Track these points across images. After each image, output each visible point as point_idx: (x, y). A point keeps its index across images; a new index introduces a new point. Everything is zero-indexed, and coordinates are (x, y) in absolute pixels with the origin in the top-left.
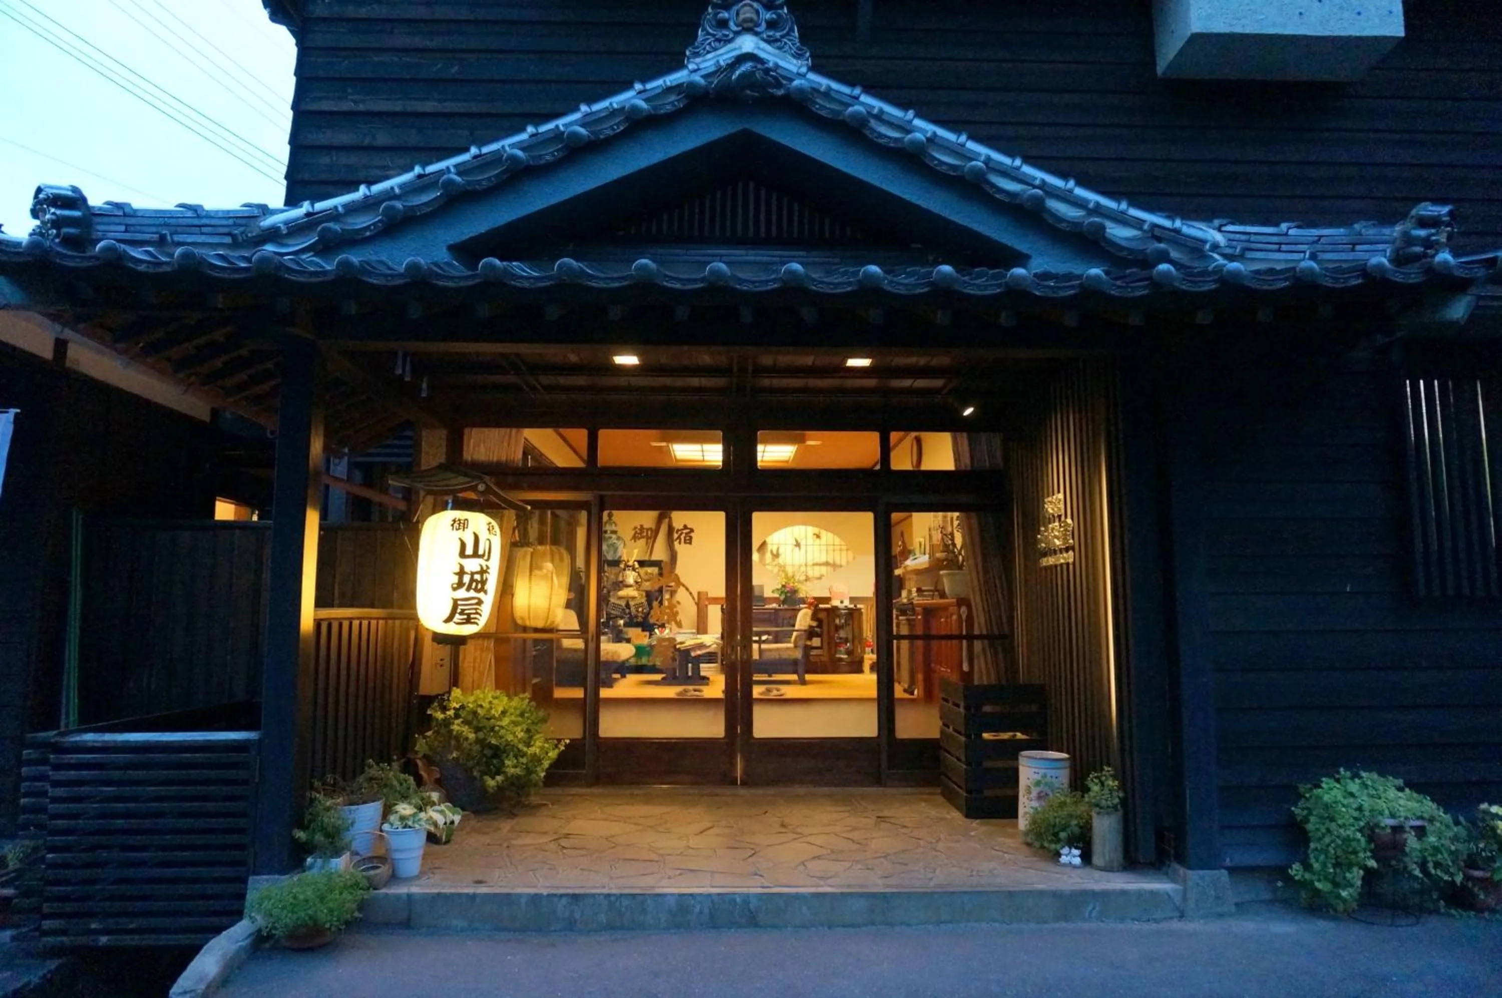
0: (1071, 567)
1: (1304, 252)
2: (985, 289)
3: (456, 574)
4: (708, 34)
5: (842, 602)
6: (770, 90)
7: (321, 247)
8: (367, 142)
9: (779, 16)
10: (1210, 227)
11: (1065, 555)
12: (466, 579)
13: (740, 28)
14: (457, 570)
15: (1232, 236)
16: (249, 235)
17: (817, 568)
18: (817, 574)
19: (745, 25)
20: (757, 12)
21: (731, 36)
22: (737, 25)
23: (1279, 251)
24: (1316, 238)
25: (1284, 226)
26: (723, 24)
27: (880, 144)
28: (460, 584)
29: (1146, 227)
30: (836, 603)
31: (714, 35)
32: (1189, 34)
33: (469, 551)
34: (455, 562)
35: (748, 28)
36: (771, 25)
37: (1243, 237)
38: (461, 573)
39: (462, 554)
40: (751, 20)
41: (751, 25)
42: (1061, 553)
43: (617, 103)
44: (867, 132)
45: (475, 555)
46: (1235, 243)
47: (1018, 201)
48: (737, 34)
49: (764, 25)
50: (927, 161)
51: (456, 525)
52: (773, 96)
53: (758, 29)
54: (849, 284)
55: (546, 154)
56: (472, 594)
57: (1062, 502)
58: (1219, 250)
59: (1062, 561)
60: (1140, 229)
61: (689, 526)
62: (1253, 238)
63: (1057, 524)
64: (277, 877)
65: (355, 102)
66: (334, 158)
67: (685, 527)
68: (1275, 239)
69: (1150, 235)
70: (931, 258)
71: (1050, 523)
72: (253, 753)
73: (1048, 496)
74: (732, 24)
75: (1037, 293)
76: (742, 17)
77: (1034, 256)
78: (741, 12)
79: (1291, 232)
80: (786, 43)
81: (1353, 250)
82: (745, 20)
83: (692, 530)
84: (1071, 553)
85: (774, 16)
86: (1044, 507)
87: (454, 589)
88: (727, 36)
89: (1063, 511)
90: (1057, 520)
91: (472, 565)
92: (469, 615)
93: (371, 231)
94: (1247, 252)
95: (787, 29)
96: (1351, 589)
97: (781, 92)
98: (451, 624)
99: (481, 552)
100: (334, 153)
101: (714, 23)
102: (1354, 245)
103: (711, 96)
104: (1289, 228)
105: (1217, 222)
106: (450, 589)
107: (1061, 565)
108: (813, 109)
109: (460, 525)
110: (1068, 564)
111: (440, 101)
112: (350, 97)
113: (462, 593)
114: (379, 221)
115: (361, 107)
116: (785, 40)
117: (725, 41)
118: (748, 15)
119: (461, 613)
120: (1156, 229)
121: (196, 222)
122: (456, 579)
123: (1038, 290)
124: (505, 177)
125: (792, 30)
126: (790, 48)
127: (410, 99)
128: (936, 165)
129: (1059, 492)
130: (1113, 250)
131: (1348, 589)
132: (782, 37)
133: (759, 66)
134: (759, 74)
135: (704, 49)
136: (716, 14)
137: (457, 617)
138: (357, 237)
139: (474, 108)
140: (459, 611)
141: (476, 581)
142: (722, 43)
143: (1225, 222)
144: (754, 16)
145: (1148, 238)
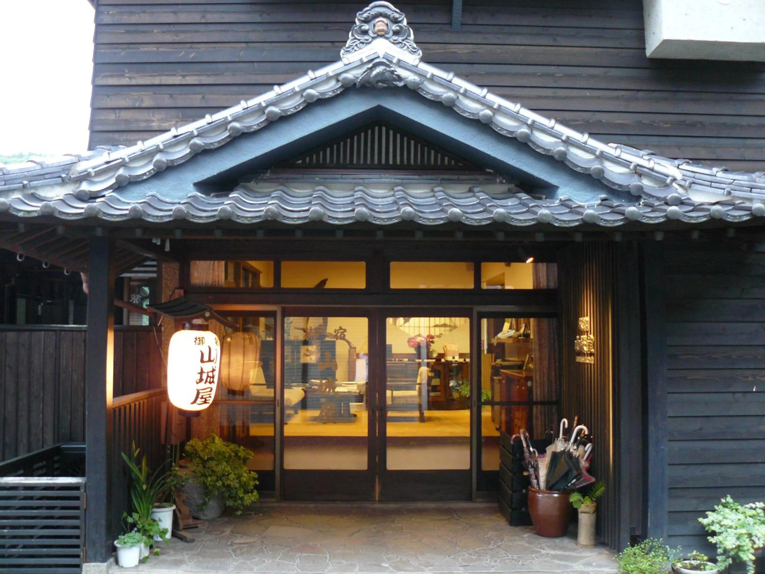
0: (592, 366)
1: (724, 189)
2: (525, 223)
3: (199, 373)
4: (356, 39)
5: (454, 358)
6: (395, 83)
7: (117, 186)
8: (137, 105)
9: (401, 27)
10: (671, 165)
11: (589, 358)
12: (204, 376)
13: (376, 35)
14: (200, 371)
15: (685, 173)
16: (72, 176)
17: (437, 329)
18: (437, 333)
19: (379, 33)
20: (387, 25)
21: (370, 40)
22: (374, 33)
23: (711, 186)
24: (732, 181)
25: (715, 170)
26: (365, 32)
27: (463, 116)
28: (201, 380)
29: (632, 167)
30: (450, 358)
31: (359, 40)
32: (662, 40)
33: (206, 358)
34: (198, 366)
35: (381, 35)
36: (396, 33)
37: (692, 174)
38: (202, 373)
39: (202, 361)
40: (383, 30)
41: (383, 33)
42: (588, 356)
43: (299, 86)
44: (455, 109)
45: (210, 360)
46: (686, 178)
47: (550, 154)
48: (374, 38)
49: (391, 33)
50: (493, 127)
51: (198, 341)
52: (396, 87)
53: (386, 36)
54: (442, 219)
55: (254, 125)
56: (208, 385)
57: (589, 323)
58: (677, 181)
59: (588, 362)
60: (628, 167)
61: (343, 328)
62: (697, 175)
63: (585, 336)
64: (99, 564)
65: (130, 78)
66: (117, 115)
67: (341, 328)
68: (709, 178)
69: (634, 172)
70: (498, 180)
71: (582, 335)
72: (82, 491)
73: (582, 317)
74: (370, 32)
75: (556, 225)
76: (377, 29)
77: (561, 187)
78: (377, 25)
79: (719, 175)
80: (405, 45)
81: (751, 191)
82: (379, 31)
83: (345, 331)
84: (592, 357)
85: (398, 28)
86: (579, 323)
87: (197, 383)
88: (367, 40)
89: (589, 329)
90: (586, 333)
91: (207, 367)
92: (205, 399)
93: (147, 175)
94: (693, 185)
95: (406, 35)
96: (756, 389)
97: (401, 84)
98: (195, 404)
99: (212, 359)
100: (117, 111)
101: (359, 32)
102: (752, 188)
103: (357, 87)
104: (717, 172)
105: (677, 162)
106: (196, 383)
107: (588, 364)
108: (422, 94)
109: (200, 341)
110: (591, 364)
111: (184, 76)
112: (126, 75)
113: (202, 385)
114: (153, 169)
115: (134, 82)
116: (404, 42)
117: (366, 43)
118: (381, 28)
119: (202, 398)
120: (638, 168)
121: (43, 172)
122: (198, 377)
123: (557, 223)
124: (229, 140)
125: (409, 35)
126: (408, 47)
127: (164, 75)
128: (499, 130)
129: (587, 316)
130: (609, 185)
131: (754, 390)
132: (403, 40)
133: (388, 69)
134: (387, 74)
135: (353, 48)
136: (361, 26)
137: (199, 401)
138: (139, 180)
139: (205, 80)
140: (200, 396)
141: (210, 377)
142: (364, 44)
143: (681, 163)
144: (385, 28)
145: (633, 173)
